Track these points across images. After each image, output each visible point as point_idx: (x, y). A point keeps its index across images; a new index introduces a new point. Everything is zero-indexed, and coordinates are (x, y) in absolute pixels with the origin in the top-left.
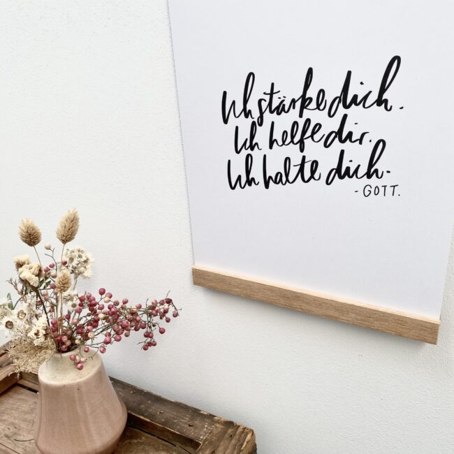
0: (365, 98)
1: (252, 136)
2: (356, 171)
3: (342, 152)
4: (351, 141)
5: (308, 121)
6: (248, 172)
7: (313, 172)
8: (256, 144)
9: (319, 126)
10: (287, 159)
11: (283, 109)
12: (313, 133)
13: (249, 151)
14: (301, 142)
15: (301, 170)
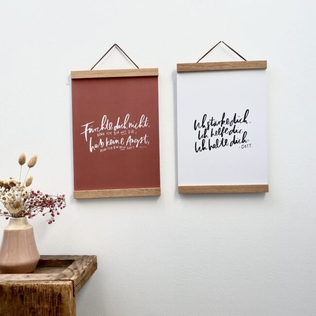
0: (240, 120)
2: (239, 141)
3: (235, 136)
4: (237, 132)
5: (224, 127)
7: (226, 143)
8: (206, 136)
9: (227, 129)
10: (217, 140)
11: (216, 124)
12: (226, 131)
14: (222, 134)
15: (222, 143)
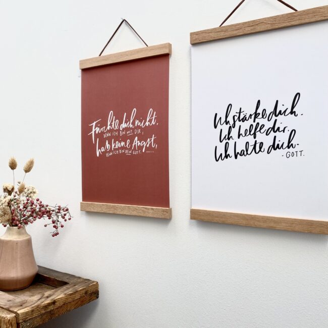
0: (285, 111)
1: (229, 133)
2: (282, 146)
3: (275, 137)
4: (279, 131)
5: (258, 123)
6: (226, 151)
7: (260, 148)
8: (231, 137)
9: (263, 125)
10: (247, 143)
11: (246, 119)
12: (261, 129)
13: (227, 141)
14: (255, 134)
15: (255, 148)
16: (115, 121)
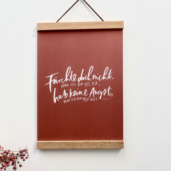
16: (73, 74)
